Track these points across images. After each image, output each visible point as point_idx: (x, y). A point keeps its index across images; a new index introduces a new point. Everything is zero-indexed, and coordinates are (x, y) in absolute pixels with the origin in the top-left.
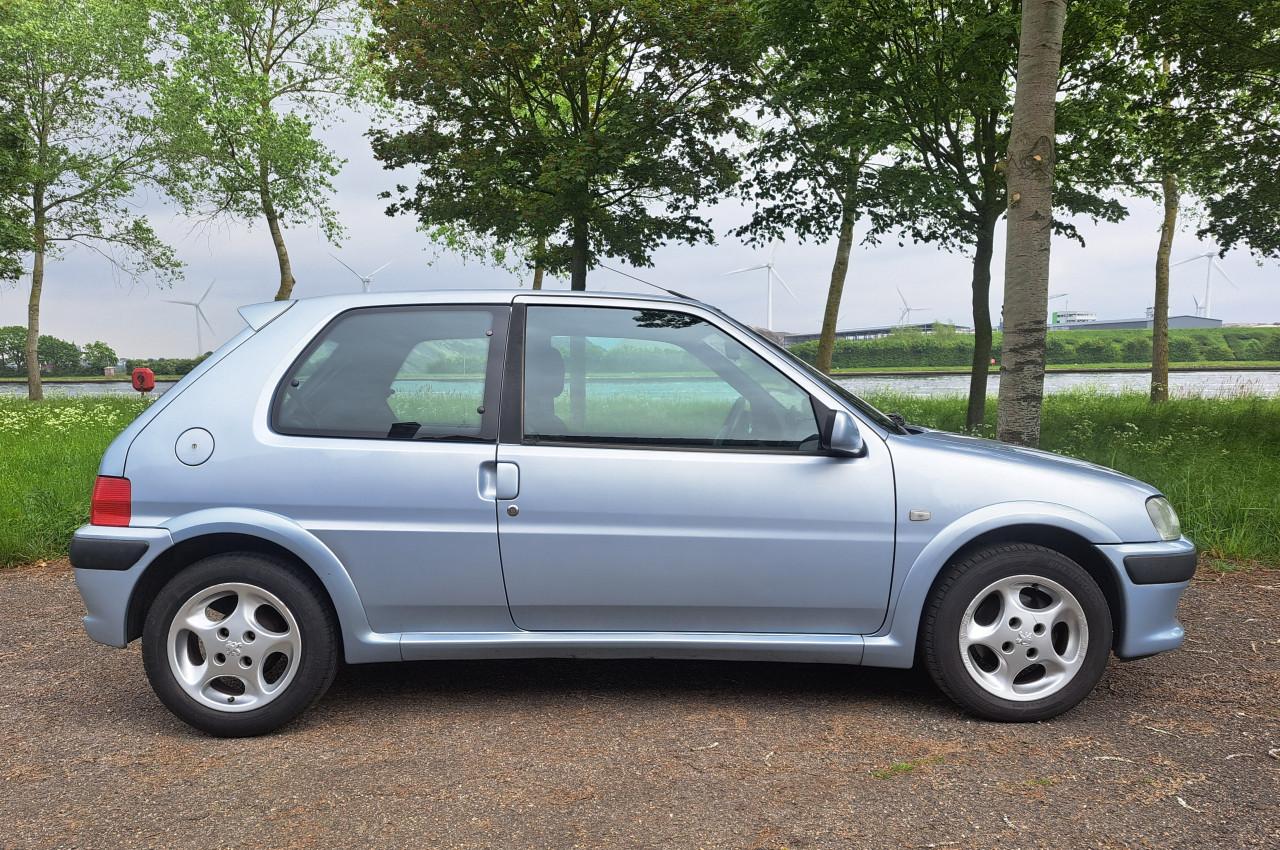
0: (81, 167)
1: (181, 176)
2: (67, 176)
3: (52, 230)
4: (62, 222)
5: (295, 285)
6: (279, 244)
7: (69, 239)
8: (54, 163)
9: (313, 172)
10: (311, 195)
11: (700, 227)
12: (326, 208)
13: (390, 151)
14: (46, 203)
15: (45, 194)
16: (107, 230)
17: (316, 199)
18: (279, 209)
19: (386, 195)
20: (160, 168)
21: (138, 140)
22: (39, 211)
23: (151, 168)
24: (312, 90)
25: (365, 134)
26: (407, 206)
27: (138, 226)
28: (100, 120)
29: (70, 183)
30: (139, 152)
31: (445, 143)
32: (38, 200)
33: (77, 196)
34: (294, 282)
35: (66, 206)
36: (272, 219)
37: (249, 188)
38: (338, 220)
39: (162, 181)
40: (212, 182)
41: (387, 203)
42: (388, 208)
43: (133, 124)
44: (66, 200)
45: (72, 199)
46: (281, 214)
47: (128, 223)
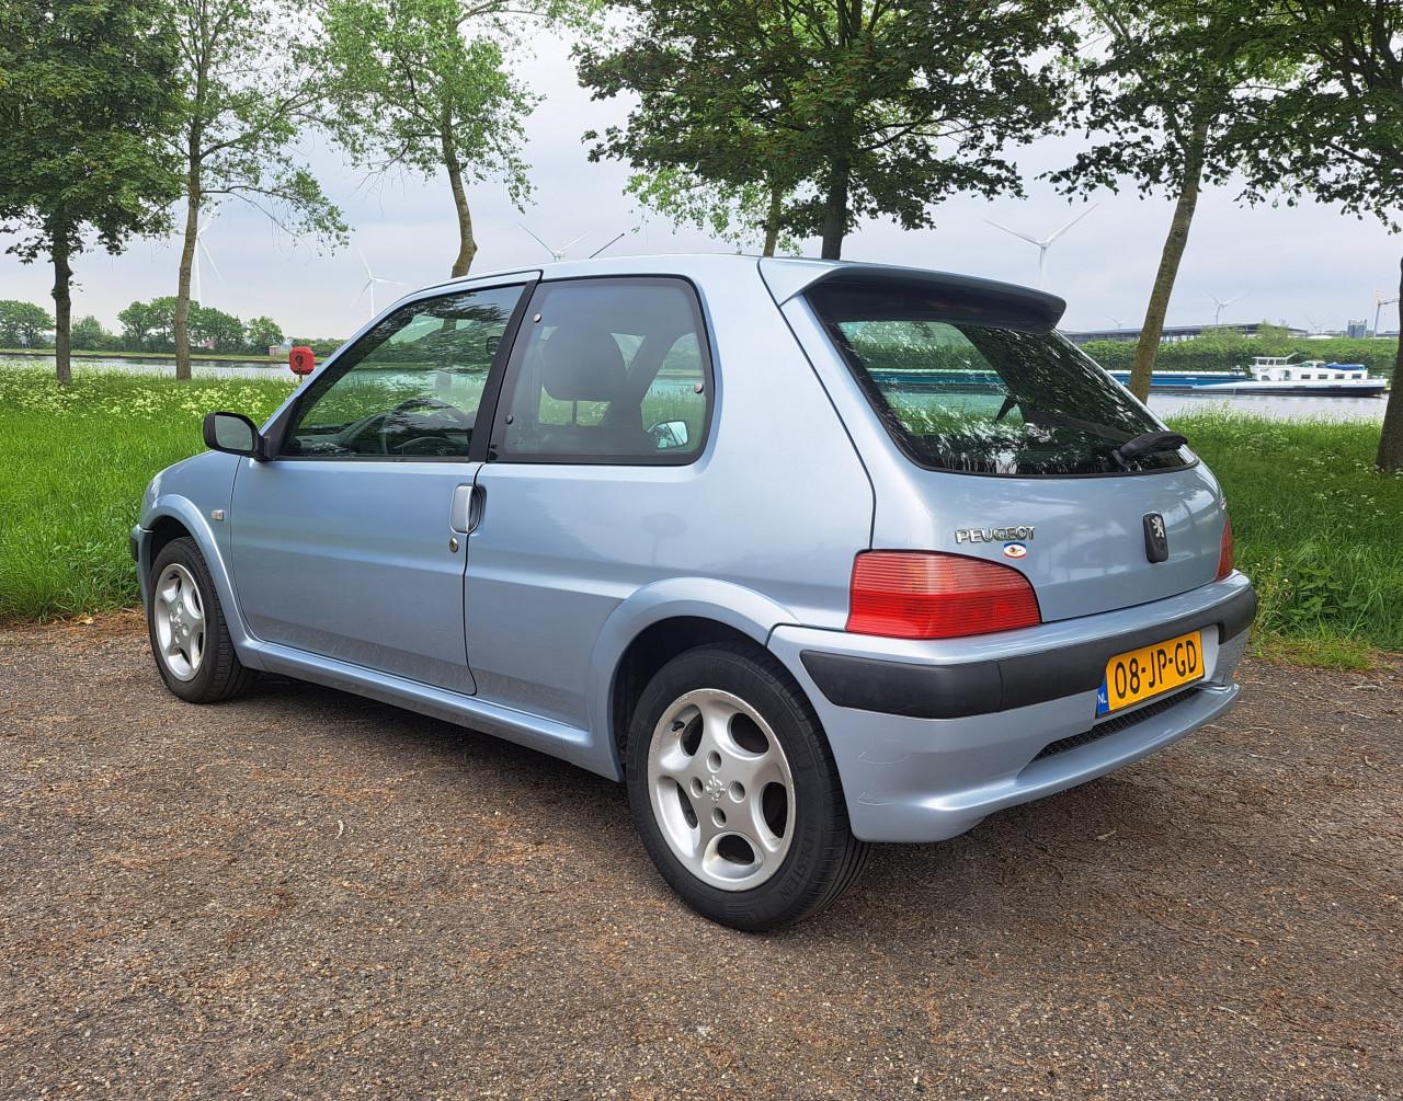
0: (242, 106)
1: (352, 117)
2: (228, 117)
3: (207, 180)
4: (218, 171)
5: (477, 253)
6: (461, 202)
7: (227, 191)
8: (210, 103)
9: (505, 111)
10: (500, 142)
11: (1004, 173)
12: (516, 160)
13: (601, 76)
14: (204, 148)
15: (202, 138)
16: (267, 182)
17: (505, 147)
18: (462, 159)
19: (591, 135)
20: (330, 109)
21: (307, 71)
22: (195, 158)
23: (319, 107)
24: (506, 10)
25: (570, 55)
26: (617, 147)
27: (301, 176)
28: (266, 50)
29: (229, 126)
30: (309, 87)
31: (671, 64)
32: (194, 143)
33: (236, 141)
34: (476, 248)
35: (223, 152)
36: (455, 170)
37: (428, 133)
38: (528, 174)
39: (330, 124)
40: (385, 125)
41: (592, 144)
42: (592, 151)
43: (302, 55)
44: (224, 145)
45: (231, 145)
46: (465, 165)
47: (291, 175)
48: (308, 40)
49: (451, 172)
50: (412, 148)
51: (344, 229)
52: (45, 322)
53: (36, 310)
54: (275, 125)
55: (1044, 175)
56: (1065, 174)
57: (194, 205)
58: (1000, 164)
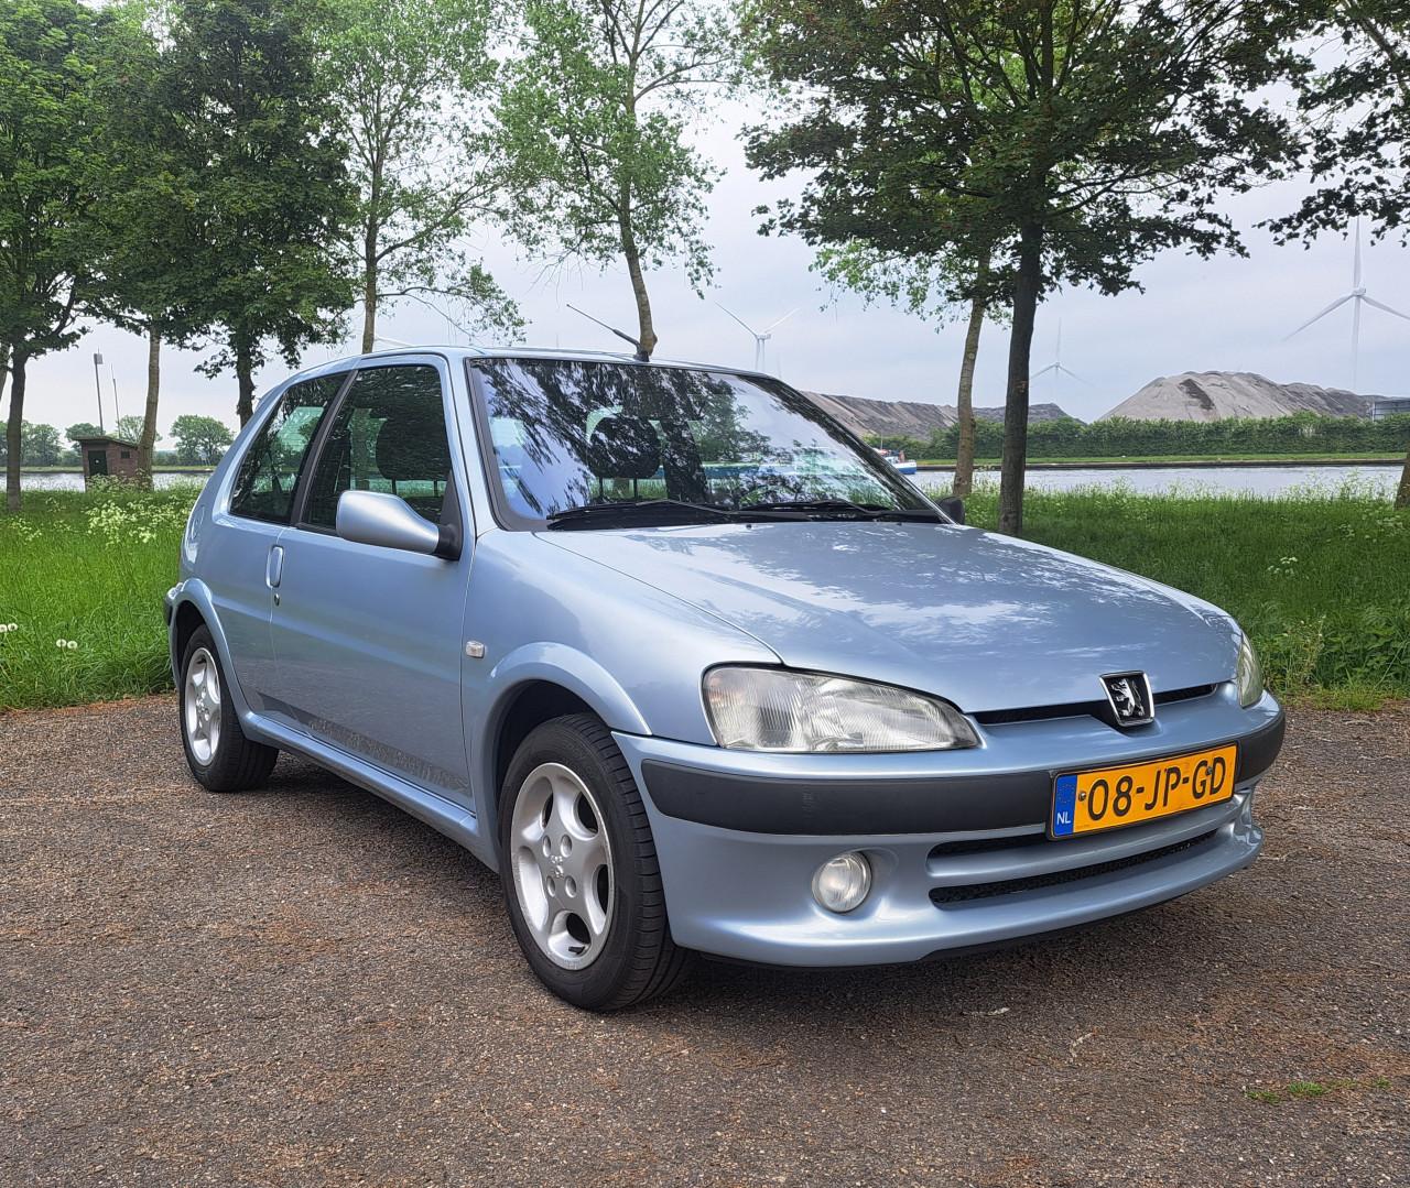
0: (413, 202)
1: (527, 206)
2: (400, 216)
3: (382, 285)
4: (395, 273)
5: (656, 345)
6: (640, 291)
7: (403, 293)
8: (384, 202)
9: (683, 191)
10: (681, 224)
11: (1218, 229)
12: (697, 242)
13: (770, 155)
14: (380, 249)
15: (378, 240)
16: (441, 282)
17: (685, 228)
18: (640, 245)
19: (763, 210)
20: (504, 198)
21: (481, 162)
22: (371, 260)
23: (493, 198)
24: (688, 80)
25: (738, 136)
26: (789, 225)
27: (476, 272)
29: (401, 226)
30: (481, 179)
31: (843, 136)
32: (370, 244)
33: (410, 241)
34: (655, 340)
35: (399, 253)
36: (633, 256)
37: (605, 219)
38: (710, 256)
39: (503, 215)
40: (560, 213)
41: (764, 219)
42: (764, 226)
43: (477, 145)
44: (399, 246)
45: (406, 244)
46: (644, 251)
47: (465, 272)
48: (479, 129)
49: (629, 260)
50: (588, 237)
51: (521, 323)
52: (224, 436)
53: (215, 424)
54: (446, 220)
55: (1263, 224)
56: (1288, 221)
57: (371, 310)
58: (1213, 218)
